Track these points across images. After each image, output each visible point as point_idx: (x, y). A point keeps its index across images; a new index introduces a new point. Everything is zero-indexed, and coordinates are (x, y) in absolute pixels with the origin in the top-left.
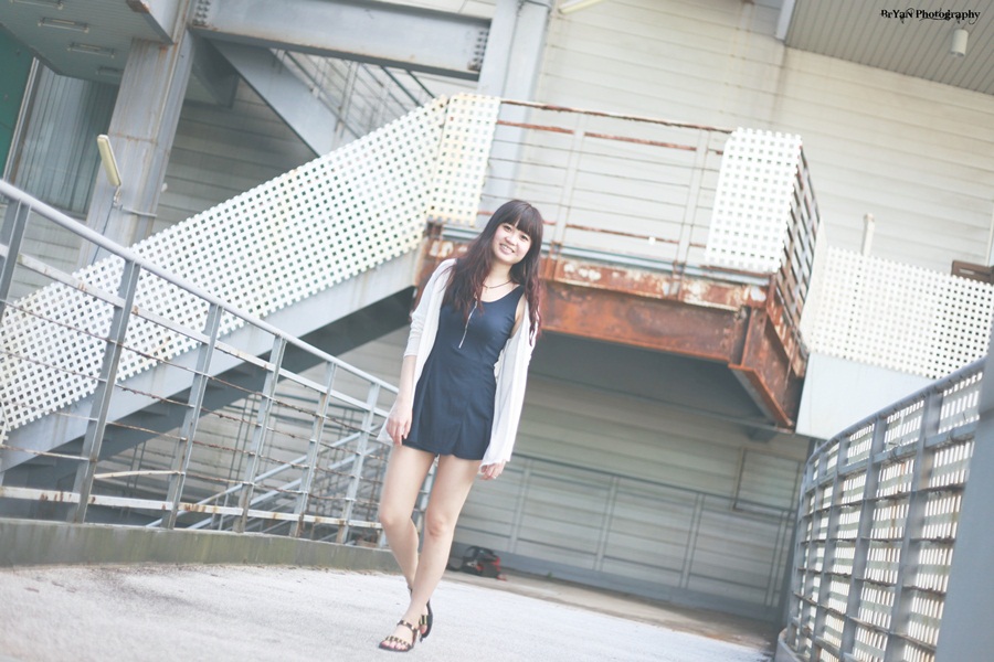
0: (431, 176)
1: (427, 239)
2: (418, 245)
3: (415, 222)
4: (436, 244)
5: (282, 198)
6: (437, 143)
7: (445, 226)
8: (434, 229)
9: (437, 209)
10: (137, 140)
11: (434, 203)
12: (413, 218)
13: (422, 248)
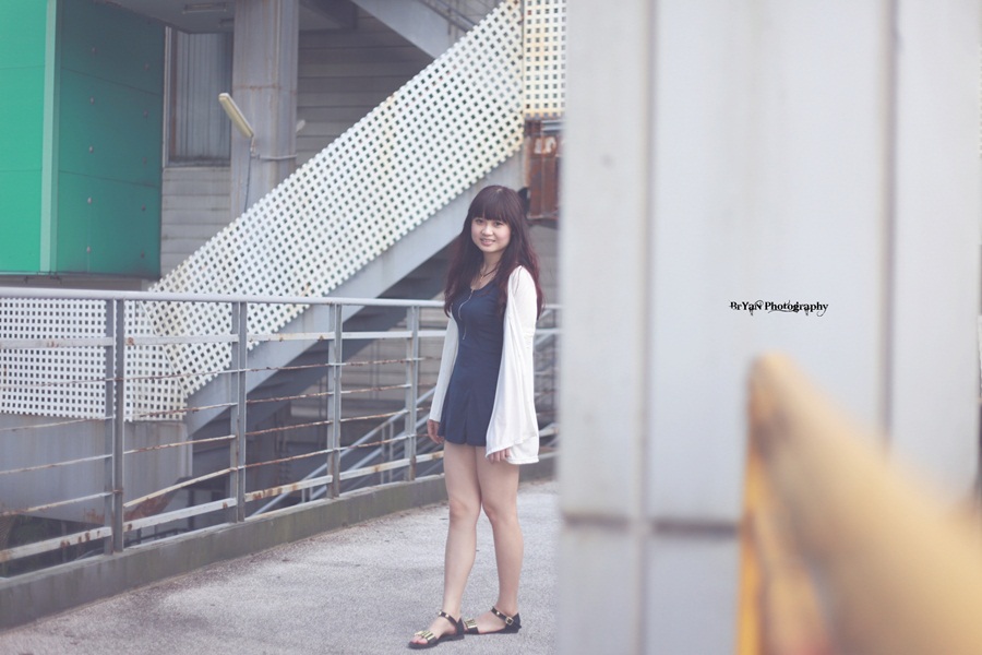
0: (520, 74)
1: (529, 139)
2: (521, 146)
3: (514, 125)
4: (539, 142)
5: (385, 127)
6: (520, 40)
7: (544, 122)
8: (533, 127)
9: (532, 106)
10: (260, 88)
11: (528, 102)
12: (512, 121)
13: (525, 148)
